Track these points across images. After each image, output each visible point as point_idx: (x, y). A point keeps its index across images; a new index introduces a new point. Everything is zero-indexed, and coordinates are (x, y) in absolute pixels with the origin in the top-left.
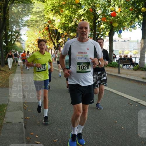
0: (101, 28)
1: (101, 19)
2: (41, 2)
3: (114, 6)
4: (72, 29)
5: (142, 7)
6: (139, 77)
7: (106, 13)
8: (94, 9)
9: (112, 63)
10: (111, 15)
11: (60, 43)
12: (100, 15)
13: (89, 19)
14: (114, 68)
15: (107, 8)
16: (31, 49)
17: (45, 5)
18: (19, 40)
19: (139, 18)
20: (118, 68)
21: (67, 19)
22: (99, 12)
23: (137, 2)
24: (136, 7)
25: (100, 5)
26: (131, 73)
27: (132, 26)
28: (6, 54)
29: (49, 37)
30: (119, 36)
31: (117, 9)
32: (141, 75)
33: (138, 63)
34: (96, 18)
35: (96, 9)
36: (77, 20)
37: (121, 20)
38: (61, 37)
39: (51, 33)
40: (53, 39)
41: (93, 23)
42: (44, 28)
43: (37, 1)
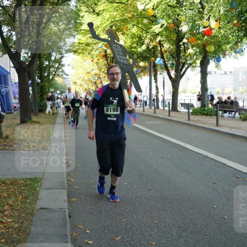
0: (188, 53)
1: (188, 39)
2: (94, 14)
3: (209, 18)
4: (142, 56)
7: (196, 30)
8: (177, 23)
9: (206, 108)
10: (204, 34)
12: (186, 33)
13: (169, 40)
14: (208, 117)
15: (197, 22)
16: (79, 86)
17: (100, 19)
18: (61, 74)
20: (216, 117)
21: (134, 40)
22: (184, 28)
23: (246, 12)
24: (244, 20)
25: (186, 17)
26: (237, 125)
27: (238, 50)
28: (41, 96)
29: (106, 69)
30: (217, 67)
31: (213, 24)
34: (181, 38)
35: (180, 24)
36: (151, 41)
37: (220, 41)
39: (110, 62)
41: (176, 47)
42: (99, 54)
43: (87, 13)
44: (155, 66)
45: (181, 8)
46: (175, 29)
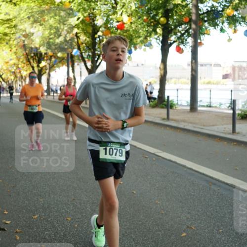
1: (103, 32)
2: (11, 4)
3: (122, 14)
5: (161, 17)
6: (158, 117)
7: (111, 24)
8: (93, 18)
10: (117, 29)
11: (42, 68)
12: (101, 27)
13: (85, 32)
15: (110, 17)
19: (156, 33)
22: (99, 22)
23: (154, 9)
24: (153, 16)
25: (101, 12)
27: (147, 44)
29: (25, 59)
30: (129, 58)
31: (126, 19)
32: (160, 114)
33: (156, 97)
34: (96, 30)
35: (95, 18)
37: (131, 35)
38: (43, 59)
40: (31, 61)
41: (92, 39)
42: (17, 44)
43: (5, 3)
44: (72, 57)
45: (96, 3)
46: (91, 23)
